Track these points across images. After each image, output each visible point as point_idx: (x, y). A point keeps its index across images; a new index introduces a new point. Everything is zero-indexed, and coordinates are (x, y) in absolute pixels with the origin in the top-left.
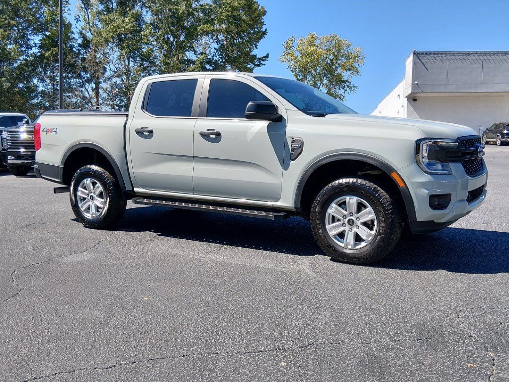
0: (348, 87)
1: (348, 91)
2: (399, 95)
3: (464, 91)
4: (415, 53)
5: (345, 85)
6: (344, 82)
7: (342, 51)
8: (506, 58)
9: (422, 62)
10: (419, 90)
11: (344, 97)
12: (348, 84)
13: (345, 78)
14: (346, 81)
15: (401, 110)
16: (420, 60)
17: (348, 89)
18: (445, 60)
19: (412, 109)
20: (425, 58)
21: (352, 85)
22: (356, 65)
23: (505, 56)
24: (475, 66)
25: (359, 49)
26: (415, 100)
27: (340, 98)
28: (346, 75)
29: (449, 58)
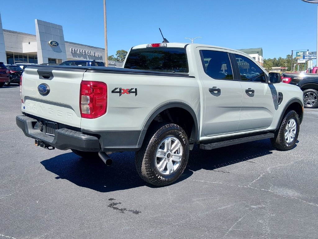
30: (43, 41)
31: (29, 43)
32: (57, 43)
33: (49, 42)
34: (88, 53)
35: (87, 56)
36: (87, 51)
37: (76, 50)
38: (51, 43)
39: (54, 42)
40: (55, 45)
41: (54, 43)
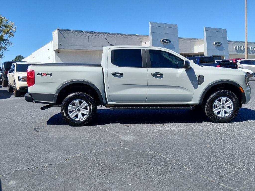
0: (8, 43)
1: (8, 45)
2: (48, 49)
3: (82, 49)
4: (58, 29)
5: (6, 42)
6: (5, 40)
7: (3, 23)
8: (98, 35)
9: (62, 34)
10: (62, 48)
11: (7, 48)
12: (7, 41)
13: (6, 38)
14: (6, 39)
15: (51, 57)
16: (61, 33)
17: (7, 44)
18: (73, 34)
19: (57, 57)
20: (64, 32)
21: (10, 42)
22: (11, 31)
23: (97, 34)
24: (85, 38)
25: (13, 23)
26: (59, 52)
27: (4, 49)
28: (6, 36)
29: (74, 33)
30: (209, 43)
31: (199, 46)
32: (220, 43)
33: (214, 43)
34: (252, 48)
35: (251, 51)
36: (251, 47)
37: (240, 47)
38: (216, 43)
39: (218, 42)
40: (219, 45)
41: (218, 44)
